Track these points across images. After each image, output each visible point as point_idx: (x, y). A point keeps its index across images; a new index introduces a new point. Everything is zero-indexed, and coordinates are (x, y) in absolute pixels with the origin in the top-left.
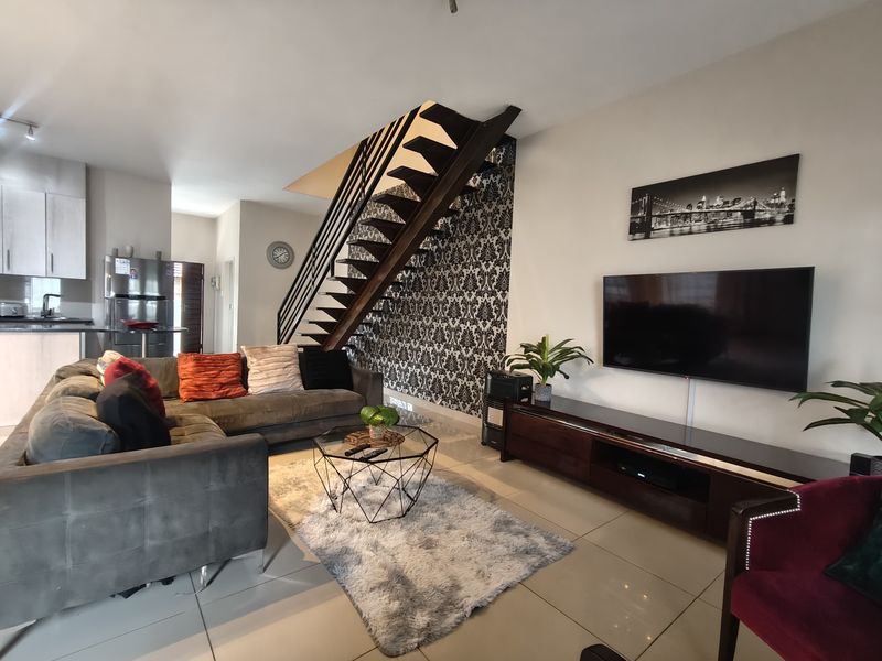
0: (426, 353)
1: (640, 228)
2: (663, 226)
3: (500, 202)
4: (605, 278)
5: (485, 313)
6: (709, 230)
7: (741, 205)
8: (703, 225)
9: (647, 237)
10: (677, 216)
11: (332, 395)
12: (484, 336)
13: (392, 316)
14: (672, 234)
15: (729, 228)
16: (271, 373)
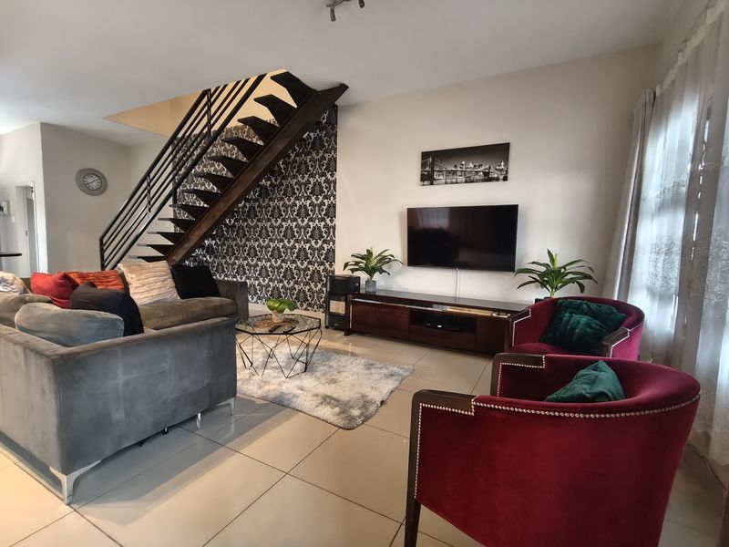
0: (264, 268)
1: (427, 178)
2: (441, 177)
3: (326, 152)
4: (408, 209)
5: (317, 234)
6: (466, 182)
7: (483, 168)
8: (464, 180)
9: (432, 184)
10: (449, 172)
11: (211, 301)
12: (316, 252)
13: (226, 239)
14: (446, 183)
15: (477, 181)
16: (153, 286)
